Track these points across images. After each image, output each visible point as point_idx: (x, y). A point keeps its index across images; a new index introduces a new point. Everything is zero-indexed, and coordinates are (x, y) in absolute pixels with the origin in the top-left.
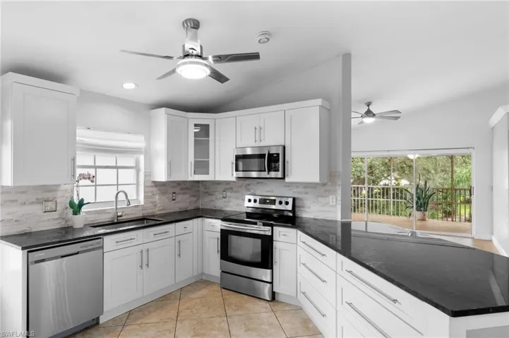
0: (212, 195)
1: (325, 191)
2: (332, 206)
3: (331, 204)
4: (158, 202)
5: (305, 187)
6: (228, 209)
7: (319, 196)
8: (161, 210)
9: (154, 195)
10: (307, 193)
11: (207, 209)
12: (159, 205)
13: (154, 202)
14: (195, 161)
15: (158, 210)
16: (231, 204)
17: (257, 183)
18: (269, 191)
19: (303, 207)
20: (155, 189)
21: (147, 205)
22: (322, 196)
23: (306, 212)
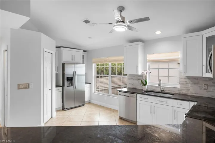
4: (190, 88)
8: (193, 93)
9: (187, 83)
12: (191, 90)
13: (187, 88)
15: (190, 93)
20: (187, 81)
21: (182, 88)
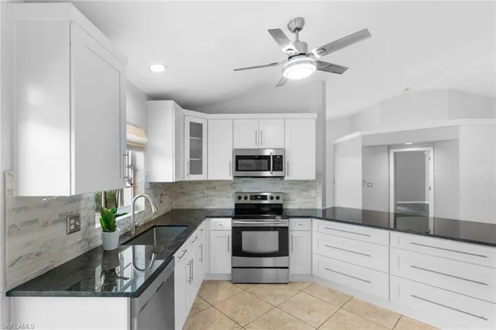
0: (189, 195)
1: (307, 186)
2: (312, 198)
3: (312, 196)
5: (290, 184)
6: (210, 207)
7: (303, 191)
10: (292, 189)
11: (183, 210)
14: (191, 161)
16: (213, 203)
17: (244, 182)
18: (256, 189)
19: (289, 200)
22: (305, 191)
23: (291, 204)
